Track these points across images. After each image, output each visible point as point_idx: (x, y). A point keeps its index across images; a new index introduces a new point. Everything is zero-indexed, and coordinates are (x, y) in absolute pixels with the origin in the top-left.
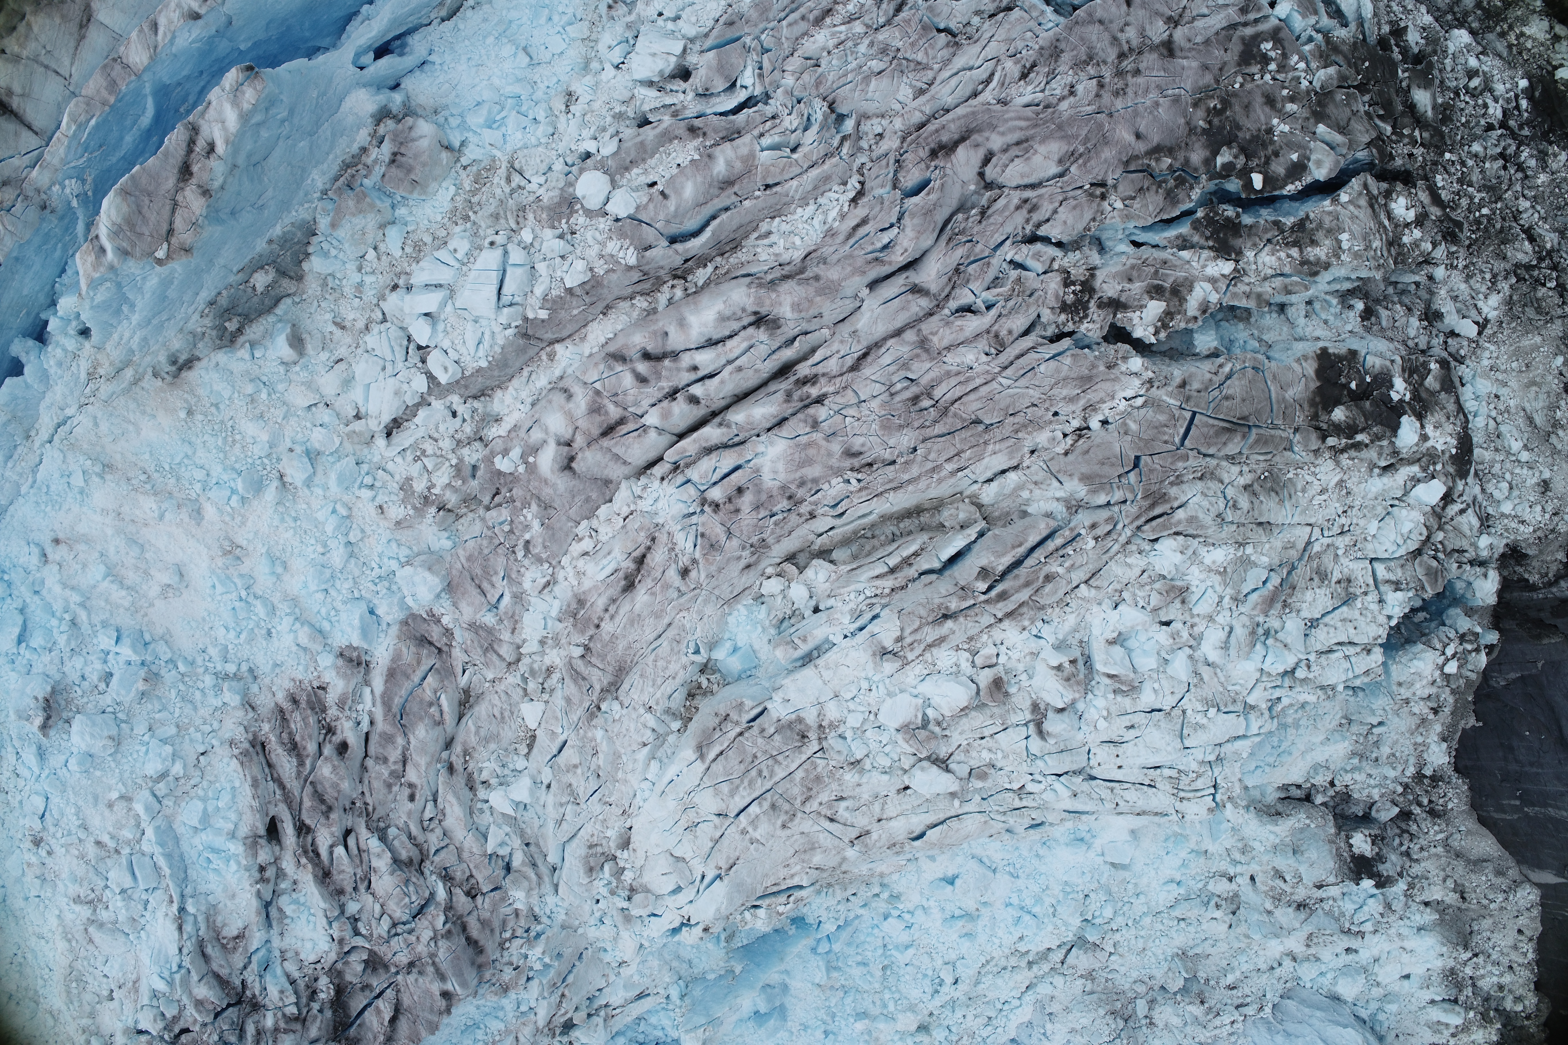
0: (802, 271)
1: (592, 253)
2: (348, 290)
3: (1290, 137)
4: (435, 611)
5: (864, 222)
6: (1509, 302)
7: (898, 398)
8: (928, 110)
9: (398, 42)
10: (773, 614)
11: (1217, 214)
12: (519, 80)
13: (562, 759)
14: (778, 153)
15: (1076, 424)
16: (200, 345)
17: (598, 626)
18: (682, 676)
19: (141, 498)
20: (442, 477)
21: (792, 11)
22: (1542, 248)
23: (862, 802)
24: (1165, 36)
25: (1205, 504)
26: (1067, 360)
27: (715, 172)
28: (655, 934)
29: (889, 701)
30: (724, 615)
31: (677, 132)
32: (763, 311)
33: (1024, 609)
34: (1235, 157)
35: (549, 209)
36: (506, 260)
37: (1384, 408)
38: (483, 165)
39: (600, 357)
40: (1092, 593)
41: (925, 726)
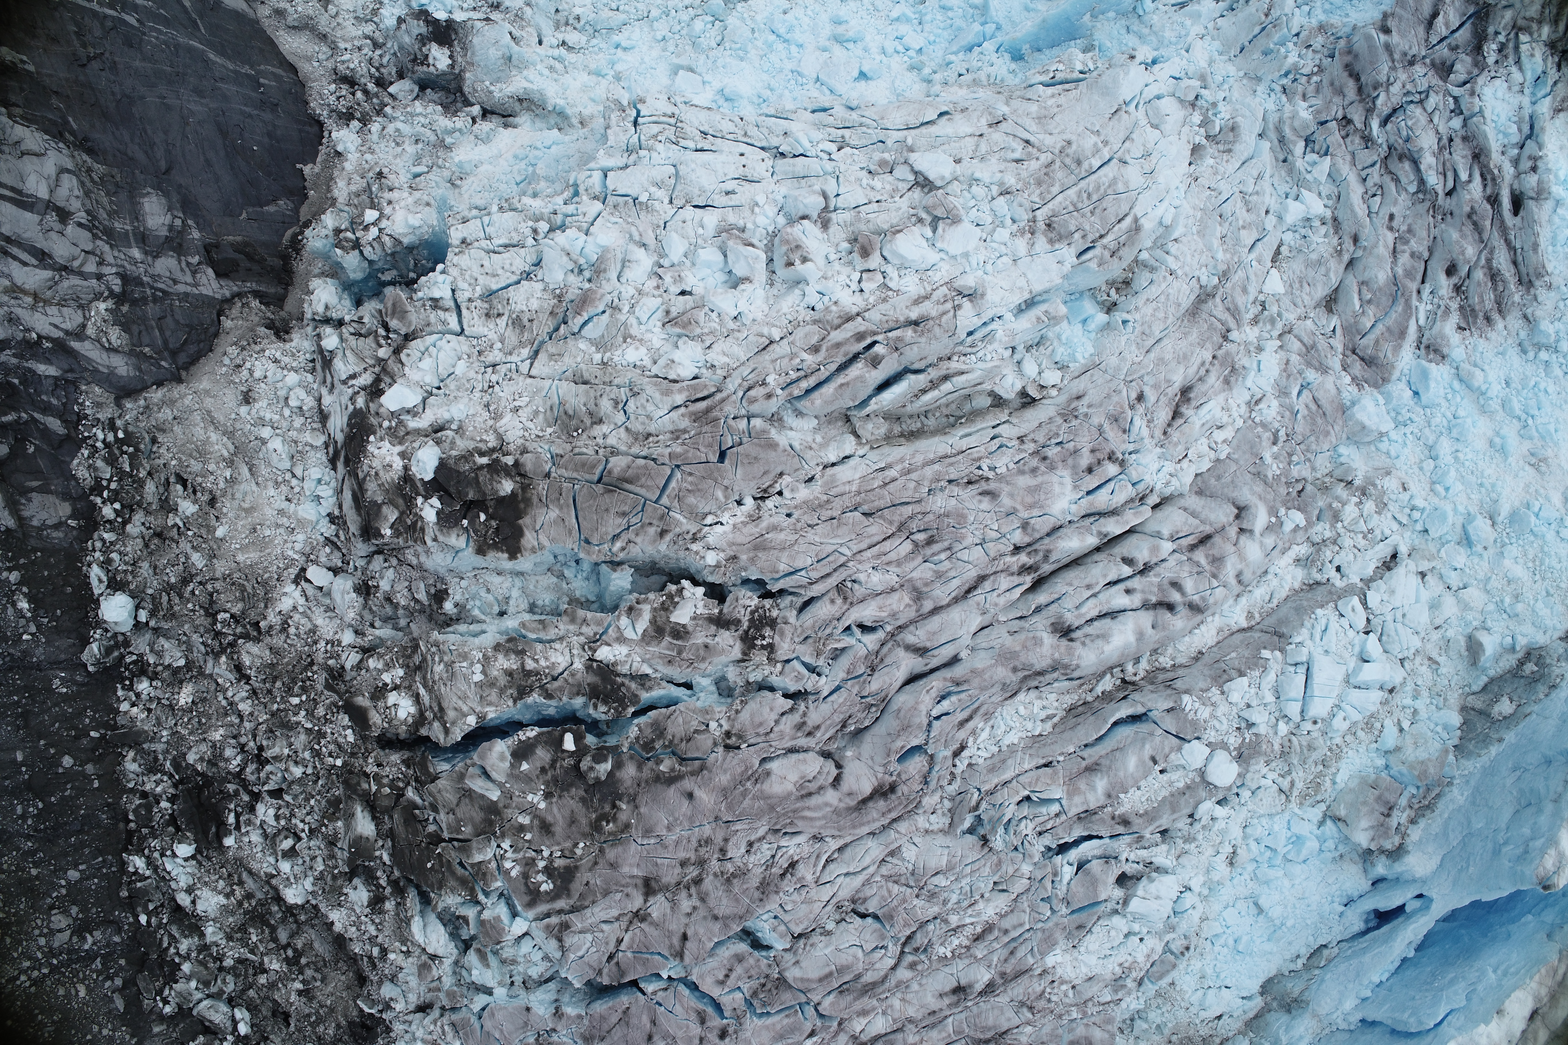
0: (1026, 678)
1: (1223, 708)
2: (1425, 695)
3: (527, 788)
4: (1356, 390)
5: (962, 724)
6: (268, 601)
7: (946, 544)
8: (892, 834)
10: (1049, 351)
11: (616, 709)
12: (1267, 883)
13: (1255, 236)
14: (1043, 796)
15: (770, 503)
16: (1561, 651)
17: (1214, 357)
18: (1140, 300)
20: (1350, 512)
21: (1014, 940)
22: (230, 658)
23: (997, 156)
24: (652, 900)
25: (650, 407)
26: (783, 568)
27: (1105, 780)
28: (1177, 60)
29: (970, 248)
30: (1098, 355)
31: (1140, 821)
32: (1064, 642)
33: (837, 322)
34: (591, 769)
35: (1259, 753)
36: (1303, 705)
37: (452, 490)
38: (1310, 801)
39: (1209, 612)
40: (765, 331)
41: (936, 220)
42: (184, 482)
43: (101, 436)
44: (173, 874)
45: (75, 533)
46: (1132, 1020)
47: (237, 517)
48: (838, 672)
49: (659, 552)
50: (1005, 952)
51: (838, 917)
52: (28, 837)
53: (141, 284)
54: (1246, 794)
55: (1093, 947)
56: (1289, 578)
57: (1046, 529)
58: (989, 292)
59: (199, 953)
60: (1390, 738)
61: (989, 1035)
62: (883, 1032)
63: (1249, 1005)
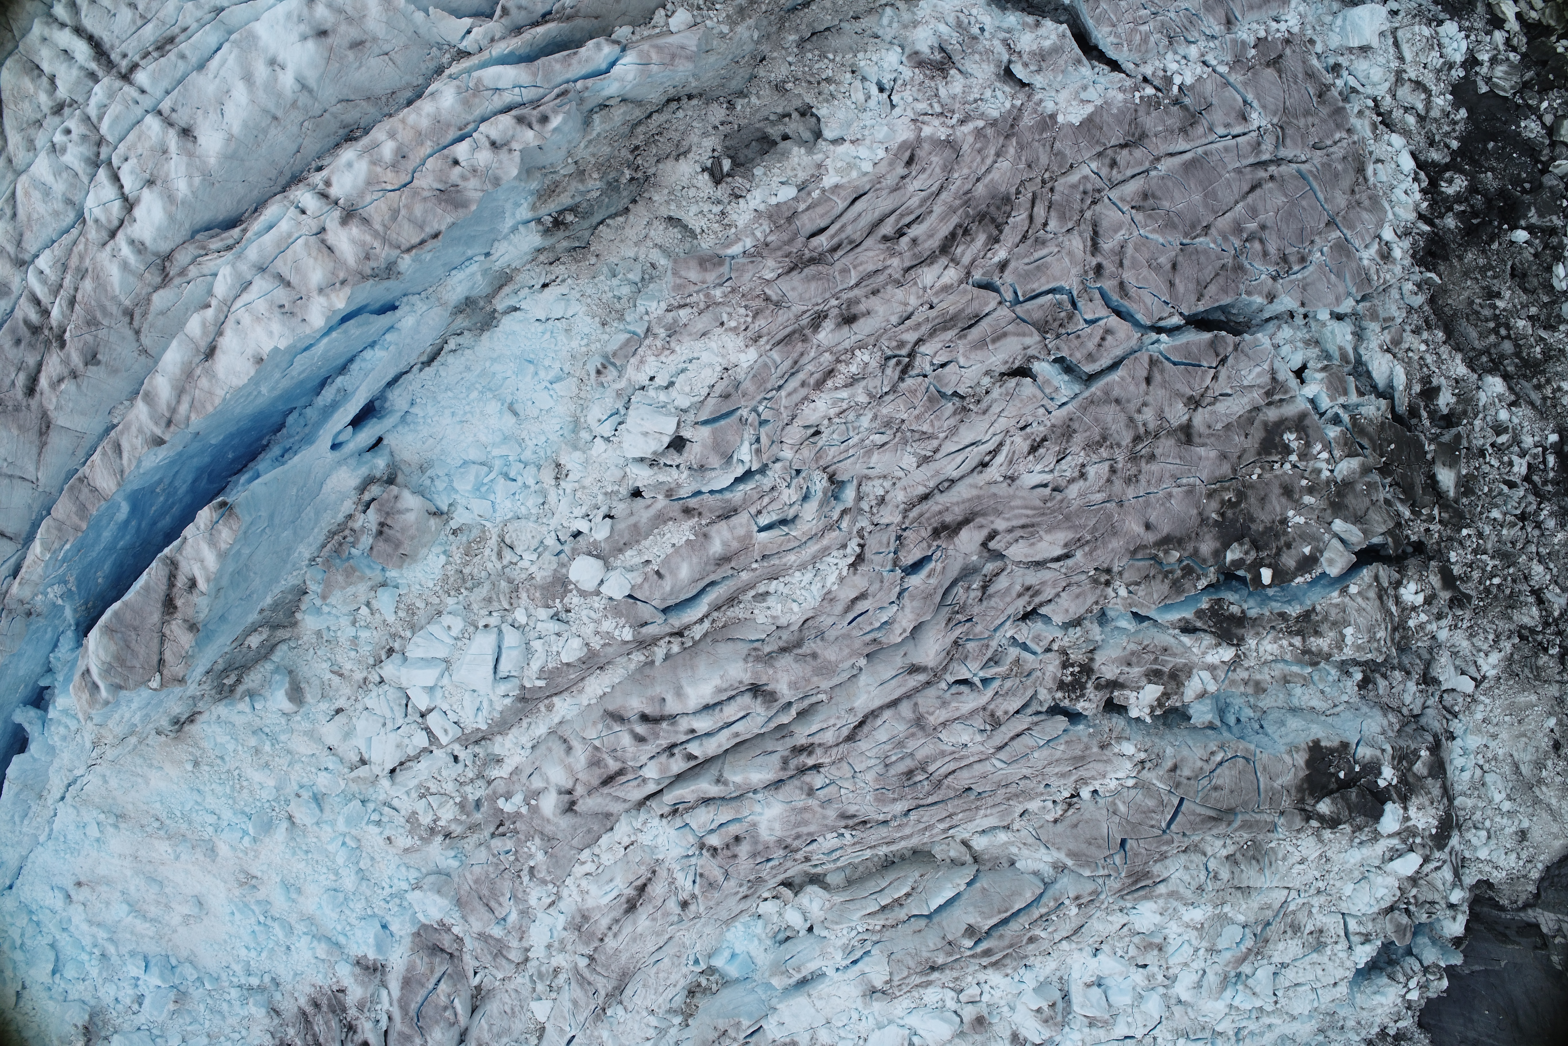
0: (799, 644)
1: (588, 630)
2: (342, 640)
3: (1304, 529)
4: (445, 921)
5: (863, 596)
6: (1510, 659)
7: (892, 771)
8: (932, 484)
10: (770, 926)
11: (1222, 608)
12: (506, 439)
14: (776, 531)
15: (1067, 794)
16: (200, 704)
17: (602, 940)
18: (682, 983)
19: (156, 843)
20: (447, 814)
21: (793, 374)
22: (1550, 614)
24: (1185, 419)
25: (1187, 878)
27: (711, 552)
29: (877, 1033)
30: (722, 934)
31: (671, 515)
32: (761, 683)
33: (1007, 961)
34: (1246, 553)
35: (542, 588)
36: (500, 642)
37: (1369, 797)
38: (475, 533)
39: (597, 711)
40: (1073, 946)
46: (643, 279)
47: (1534, 733)
48: (995, 644)
49: (1172, 744)
50: (802, 361)
51: (979, 390)
54: (552, 543)
55: (706, 372)
56: (509, 745)
57: (785, 789)
58: (855, 993)
60: (383, 599)
61: (812, 270)
62: (926, 269)
63: (513, 302)
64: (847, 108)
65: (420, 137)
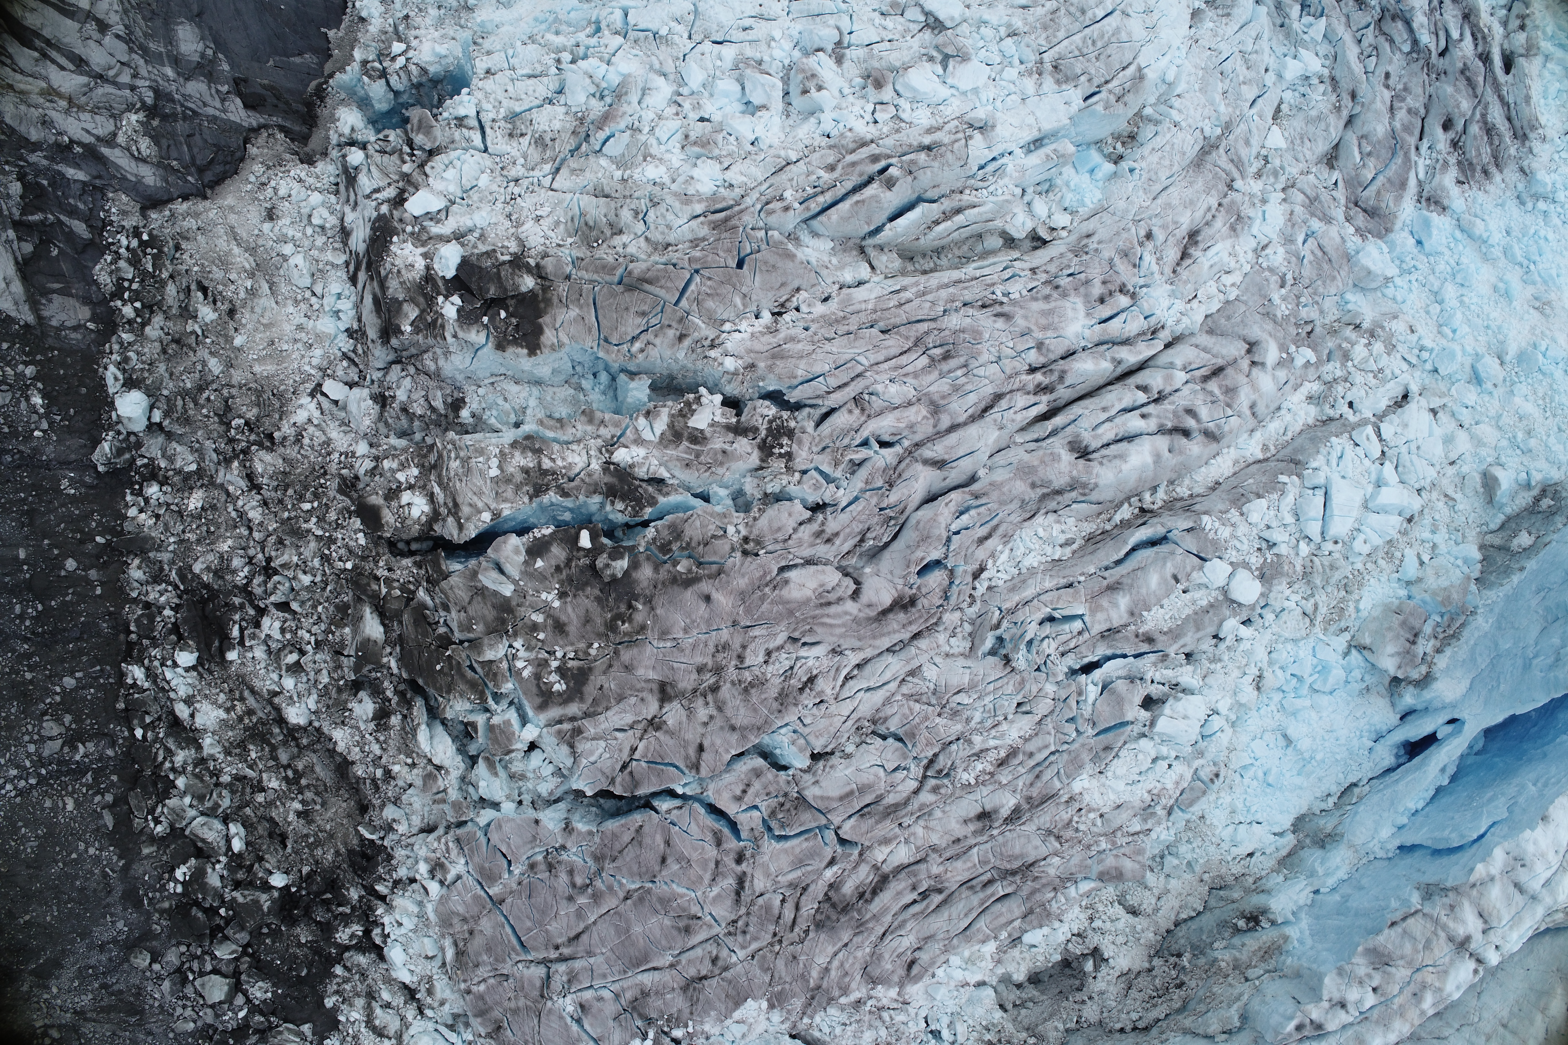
0: (1044, 497)
1: (1242, 529)
2: (1443, 530)
3: (541, 587)
4: (1360, 240)
5: (982, 540)
6: (284, 412)
7: (962, 360)
8: (910, 649)
9: (1401, 760)
10: (1058, 200)
11: (633, 507)
12: (1295, 714)
13: (1256, 92)
14: (1065, 613)
15: (787, 318)
17: (1220, 204)
18: (1146, 150)
20: (1359, 351)
21: (1038, 764)
22: (242, 464)
23: (1004, 2)
24: (667, 707)
25: (670, 216)
26: (800, 375)
27: (1128, 597)
29: (980, 85)
30: (1106, 199)
31: (1165, 638)
32: (1081, 461)
33: (852, 146)
34: (607, 566)
35: (1282, 574)
36: (1323, 526)
37: (474, 287)
38: (1334, 628)
39: (1224, 442)
40: (783, 153)
41: (946, 57)
42: (204, 290)
43: (124, 242)
44: (173, 683)
45: (93, 336)
46: (1162, 857)
47: (256, 330)
48: (858, 482)
49: (676, 361)
50: (1030, 777)
51: (858, 740)
52: (26, 640)
53: (173, 100)
54: (1269, 617)
55: (1121, 771)
56: (1302, 413)
57: (1061, 351)
58: (999, 129)
59: (195, 767)
60: (1411, 569)
61: (1016, 865)
62: (906, 861)
63: (1281, 841)
64: (972, 1016)
65: (1402, 1013)
